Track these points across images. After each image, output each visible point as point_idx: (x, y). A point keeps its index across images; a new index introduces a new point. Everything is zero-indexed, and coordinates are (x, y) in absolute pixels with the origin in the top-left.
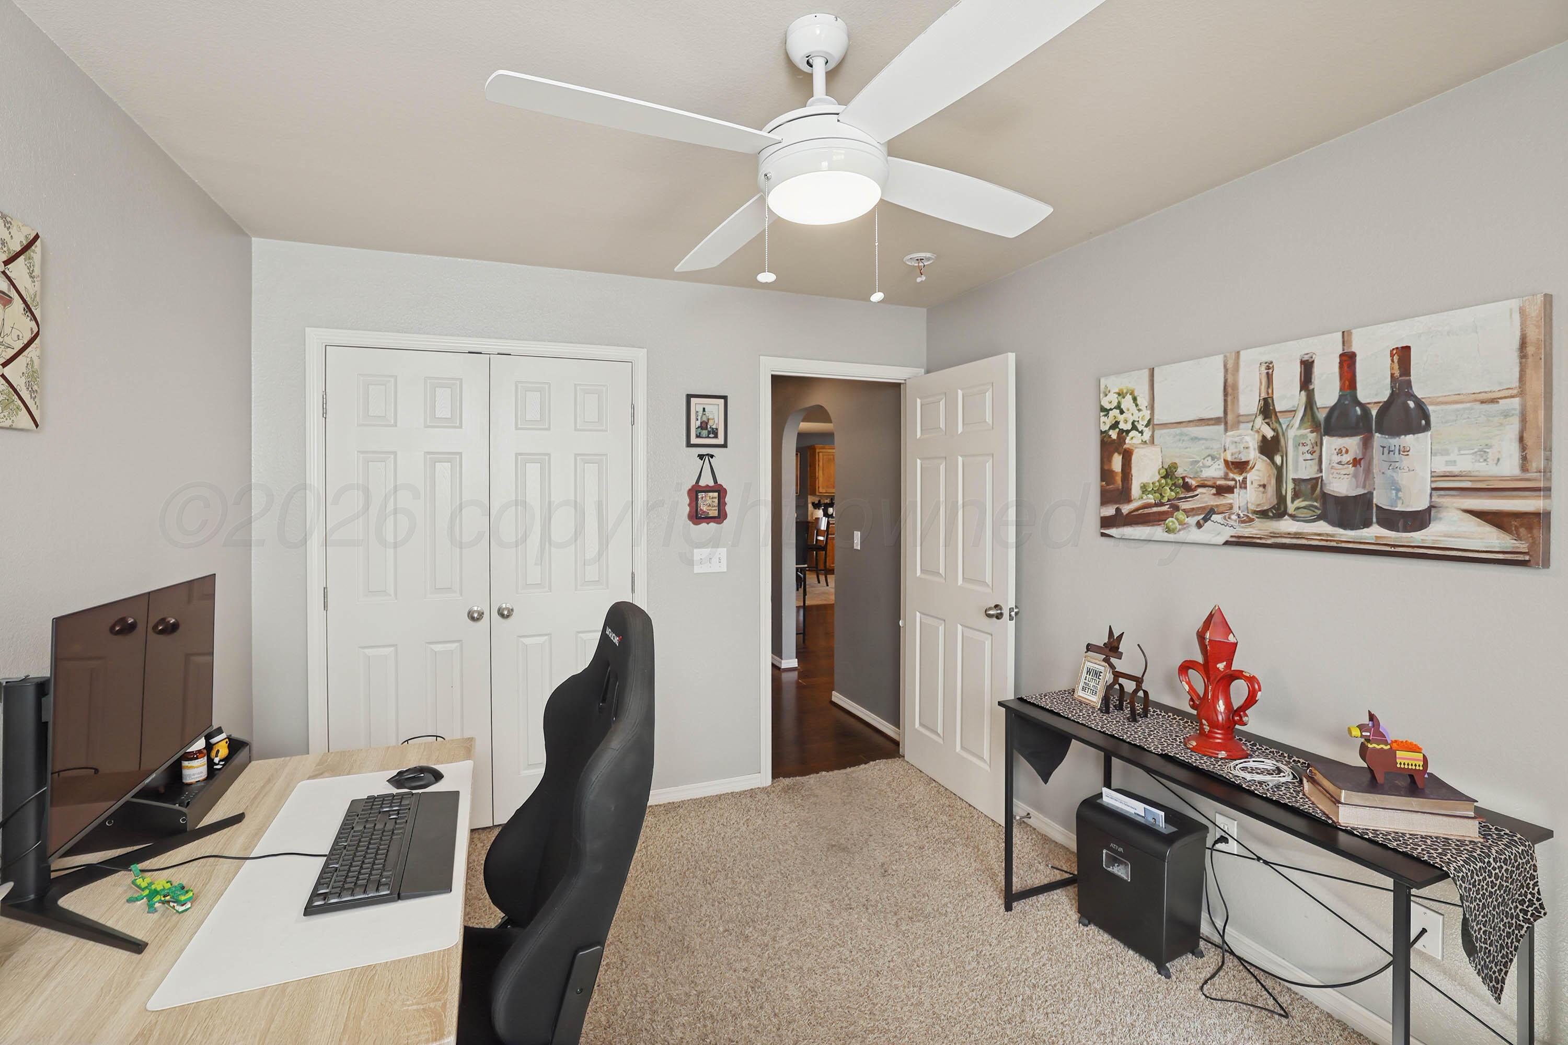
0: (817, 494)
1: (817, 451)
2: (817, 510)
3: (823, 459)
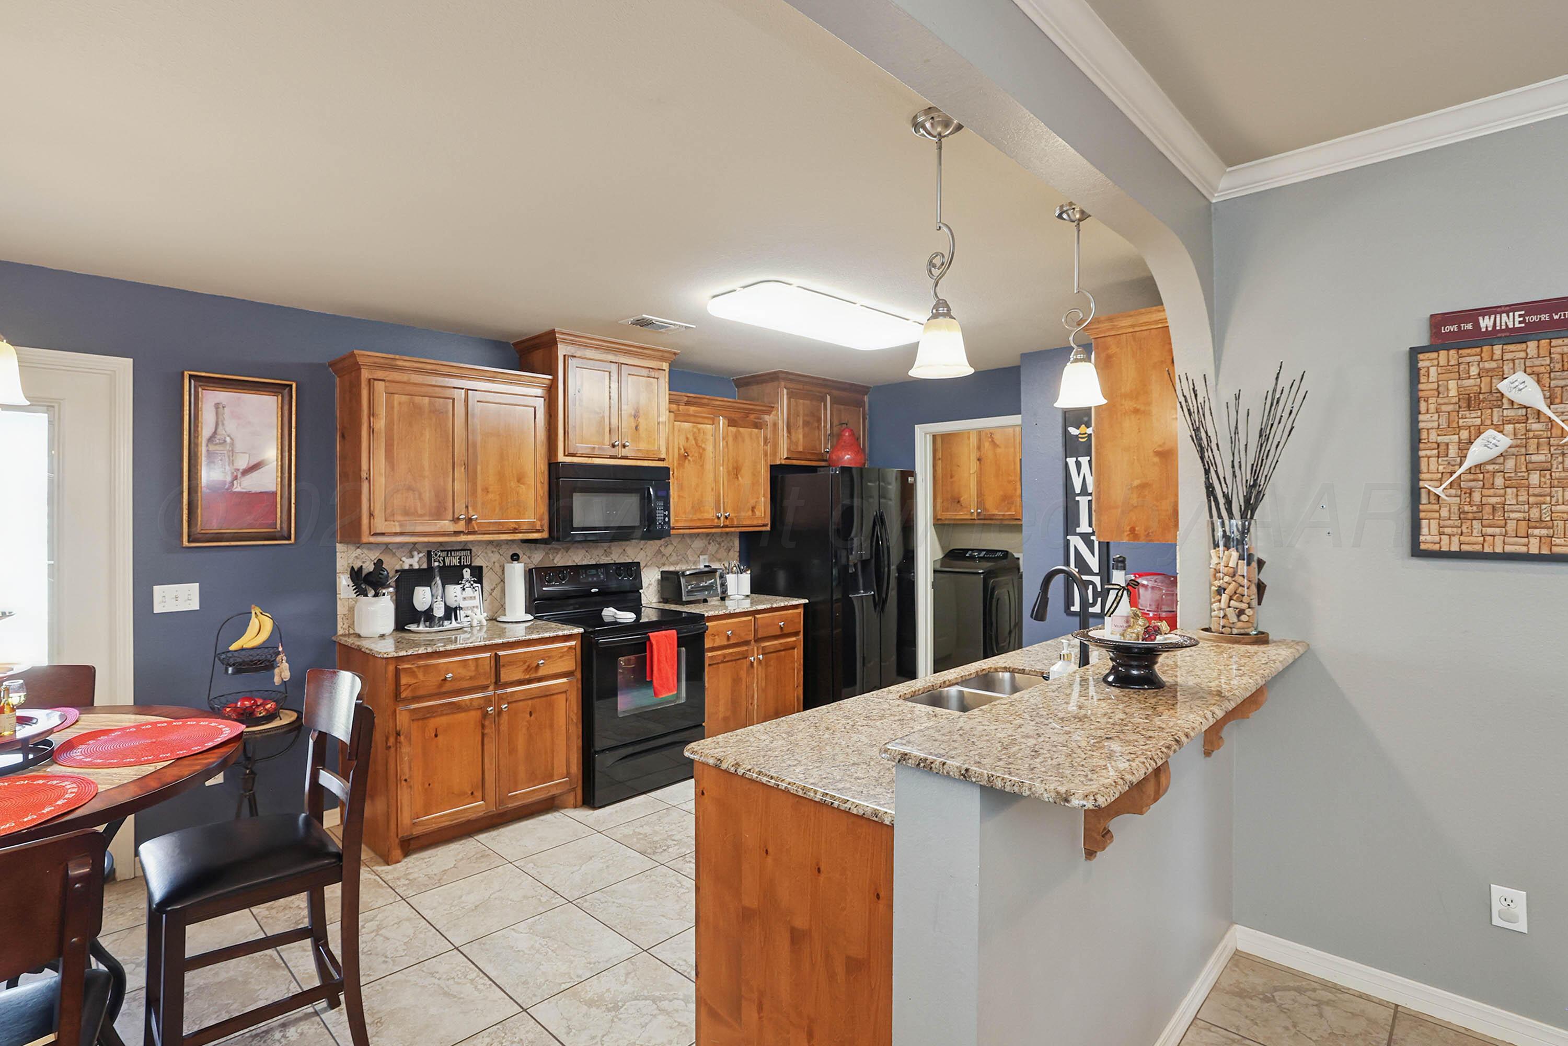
0: (366, 538)
1: (365, 374)
2: (370, 598)
3: (390, 407)
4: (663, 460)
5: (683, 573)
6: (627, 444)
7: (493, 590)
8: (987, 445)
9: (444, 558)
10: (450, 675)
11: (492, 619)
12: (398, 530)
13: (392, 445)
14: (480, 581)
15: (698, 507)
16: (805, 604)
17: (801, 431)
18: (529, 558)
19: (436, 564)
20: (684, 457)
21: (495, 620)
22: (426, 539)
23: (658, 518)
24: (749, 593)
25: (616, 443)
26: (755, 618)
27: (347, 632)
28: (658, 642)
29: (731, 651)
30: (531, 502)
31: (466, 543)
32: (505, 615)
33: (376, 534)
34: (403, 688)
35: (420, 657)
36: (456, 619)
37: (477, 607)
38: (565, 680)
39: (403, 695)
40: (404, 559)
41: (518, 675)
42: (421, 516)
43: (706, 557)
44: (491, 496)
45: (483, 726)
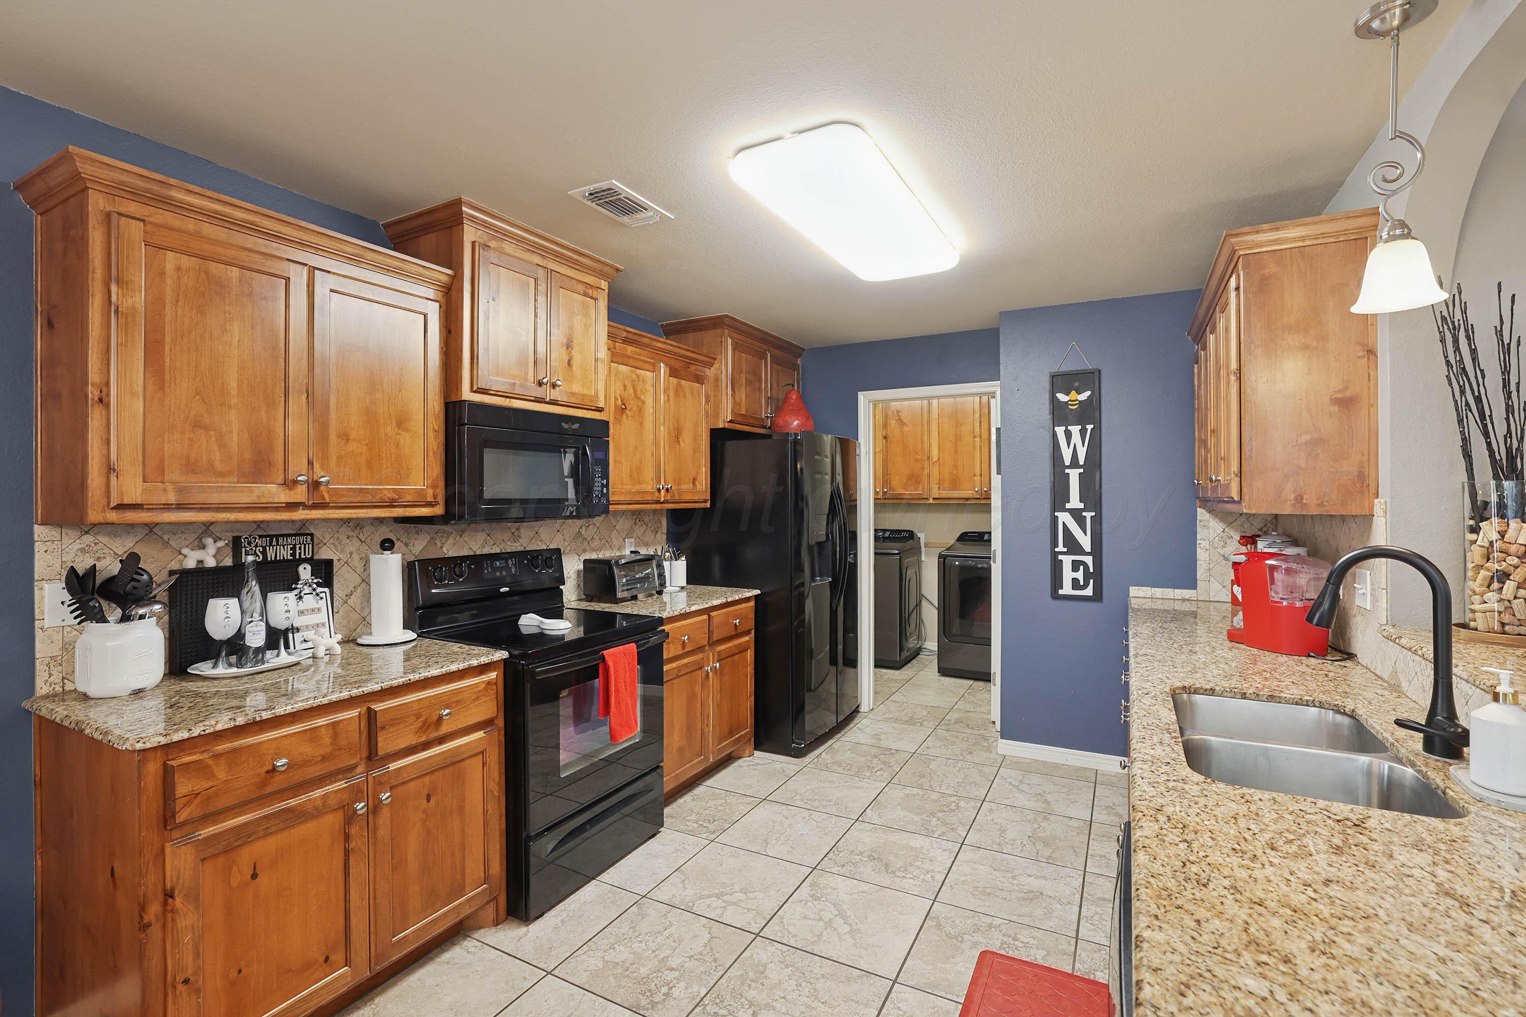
4: (600, 410)
5: (617, 562)
6: (559, 383)
7: (349, 596)
8: (893, 423)
9: (264, 548)
10: (284, 761)
11: (349, 641)
12: (172, 498)
13: (161, 342)
14: (327, 582)
15: (636, 475)
16: (756, 596)
17: (743, 389)
18: (406, 545)
19: (250, 558)
20: (622, 410)
21: (354, 641)
22: (232, 516)
23: (595, 488)
24: (684, 583)
25: (545, 380)
26: (709, 616)
27: (59, 689)
28: (615, 663)
29: (686, 661)
30: (418, 462)
31: (304, 522)
32: (371, 634)
33: (121, 507)
34: (179, 805)
35: (219, 735)
36: (287, 647)
37: (323, 625)
38: (480, 734)
39: (181, 817)
40: (185, 551)
41: (408, 739)
42: (221, 474)
43: (633, 540)
44: (352, 447)
45: (347, 837)
